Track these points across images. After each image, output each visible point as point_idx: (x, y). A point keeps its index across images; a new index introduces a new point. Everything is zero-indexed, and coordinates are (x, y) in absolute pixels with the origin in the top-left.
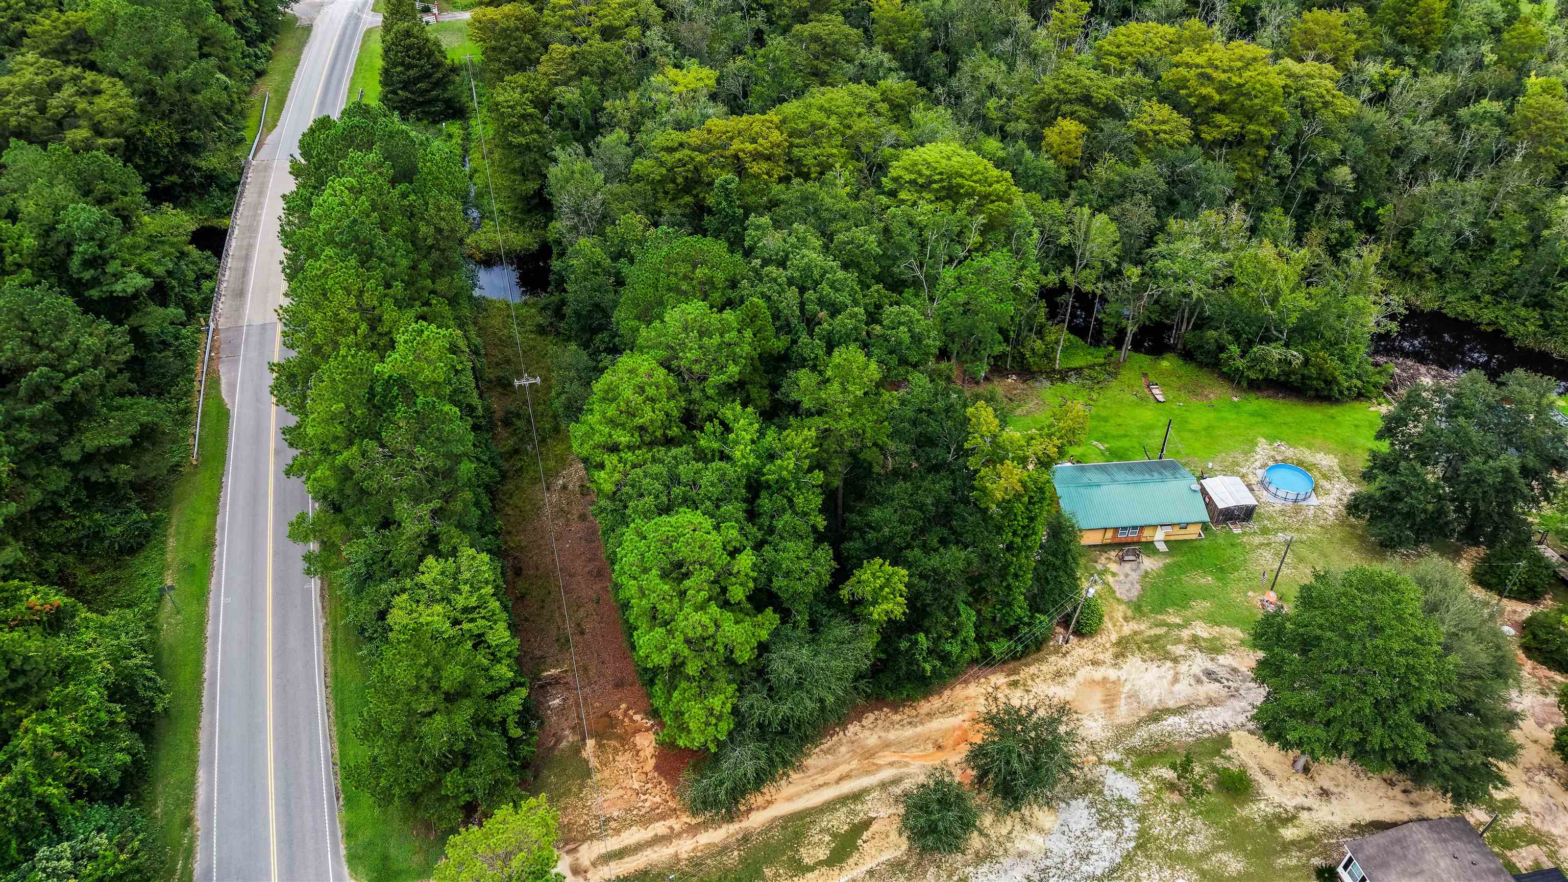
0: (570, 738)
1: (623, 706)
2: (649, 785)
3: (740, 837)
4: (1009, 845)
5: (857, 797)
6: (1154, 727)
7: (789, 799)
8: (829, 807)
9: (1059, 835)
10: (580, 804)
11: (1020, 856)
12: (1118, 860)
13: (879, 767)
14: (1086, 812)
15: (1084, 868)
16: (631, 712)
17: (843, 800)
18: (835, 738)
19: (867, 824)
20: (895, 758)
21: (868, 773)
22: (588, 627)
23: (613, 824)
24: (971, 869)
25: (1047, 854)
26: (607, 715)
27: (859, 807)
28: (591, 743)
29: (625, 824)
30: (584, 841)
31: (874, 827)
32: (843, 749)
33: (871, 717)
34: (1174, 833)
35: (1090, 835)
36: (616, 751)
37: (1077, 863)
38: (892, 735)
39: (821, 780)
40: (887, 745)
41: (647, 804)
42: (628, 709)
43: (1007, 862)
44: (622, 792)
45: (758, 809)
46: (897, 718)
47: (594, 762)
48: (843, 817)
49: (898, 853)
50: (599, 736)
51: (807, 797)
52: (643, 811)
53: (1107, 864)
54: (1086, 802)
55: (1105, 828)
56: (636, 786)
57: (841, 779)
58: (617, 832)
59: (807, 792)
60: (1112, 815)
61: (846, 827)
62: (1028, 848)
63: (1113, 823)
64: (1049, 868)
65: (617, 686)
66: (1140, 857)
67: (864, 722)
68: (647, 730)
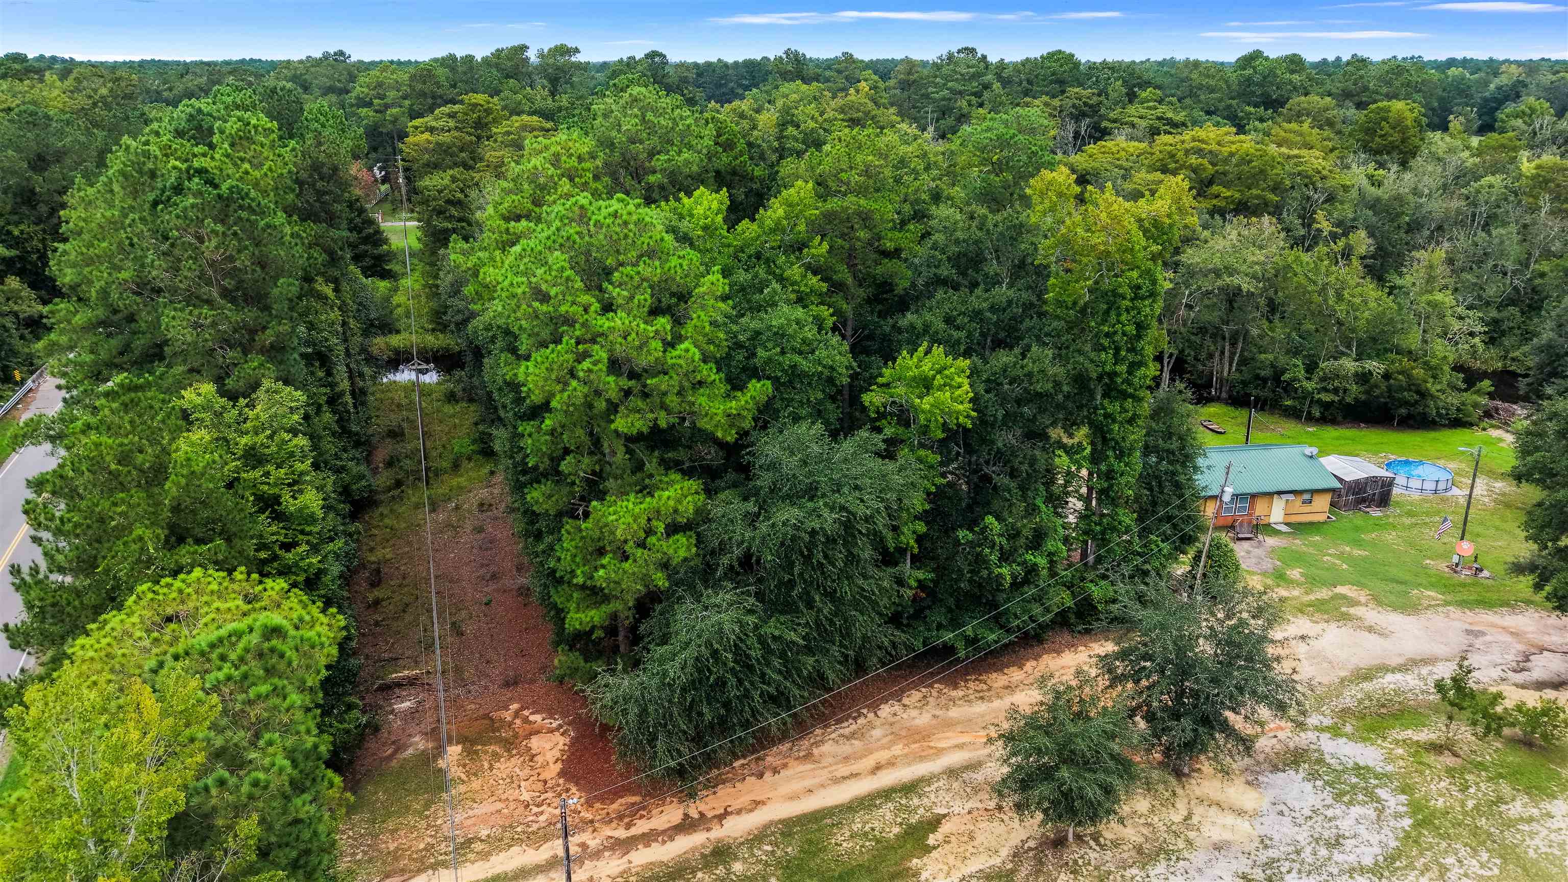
0: (419, 743)
1: (515, 706)
2: (550, 795)
3: (707, 851)
4: (1192, 835)
5: (910, 788)
6: (1367, 686)
7: (794, 797)
8: (867, 803)
9: (1273, 816)
10: (424, 823)
11: (1218, 847)
12: (1393, 844)
13: (940, 752)
14: (1308, 786)
15: (1337, 857)
16: (526, 713)
17: (887, 794)
18: (861, 721)
19: (935, 823)
20: (965, 739)
21: (922, 759)
22: (469, 629)
23: (478, 846)
24: (1134, 871)
25: (1265, 842)
26: (486, 716)
27: (916, 801)
28: (454, 751)
29: (496, 844)
30: (419, 871)
31: (946, 828)
32: (877, 733)
33: (916, 695)
34: (1470, 804)
35: (1330, 813)
36: (496, 757)
37: (1323, 852)
38: (954, 713)
39: (844, 770)
40: (949, 724)
41: (542, 818)
42: (522, 708)
43: (1198, 858)
44: (499, 805)
45: (739, 812)
46: (954, 693)
47: (456, 772)
48: (889, 816)
49: (997, 861)
50: (469, 742)
51: (823, 793)
52: (535, 827)
53: (1377, 850)
54: (1302, 774)
55: (1350, 803)
56: (526, 796)
57: (878, 768)
58: (485, 856)
59: (823, 786)
60: (1354, 787)
61: (896, 830)
62: (1227, 836)
63: (1361, 797)
64: (1274, 860)
65: (507, 684)
66: (1428, 837)
67: (906, 701)
68: (551, 731)
